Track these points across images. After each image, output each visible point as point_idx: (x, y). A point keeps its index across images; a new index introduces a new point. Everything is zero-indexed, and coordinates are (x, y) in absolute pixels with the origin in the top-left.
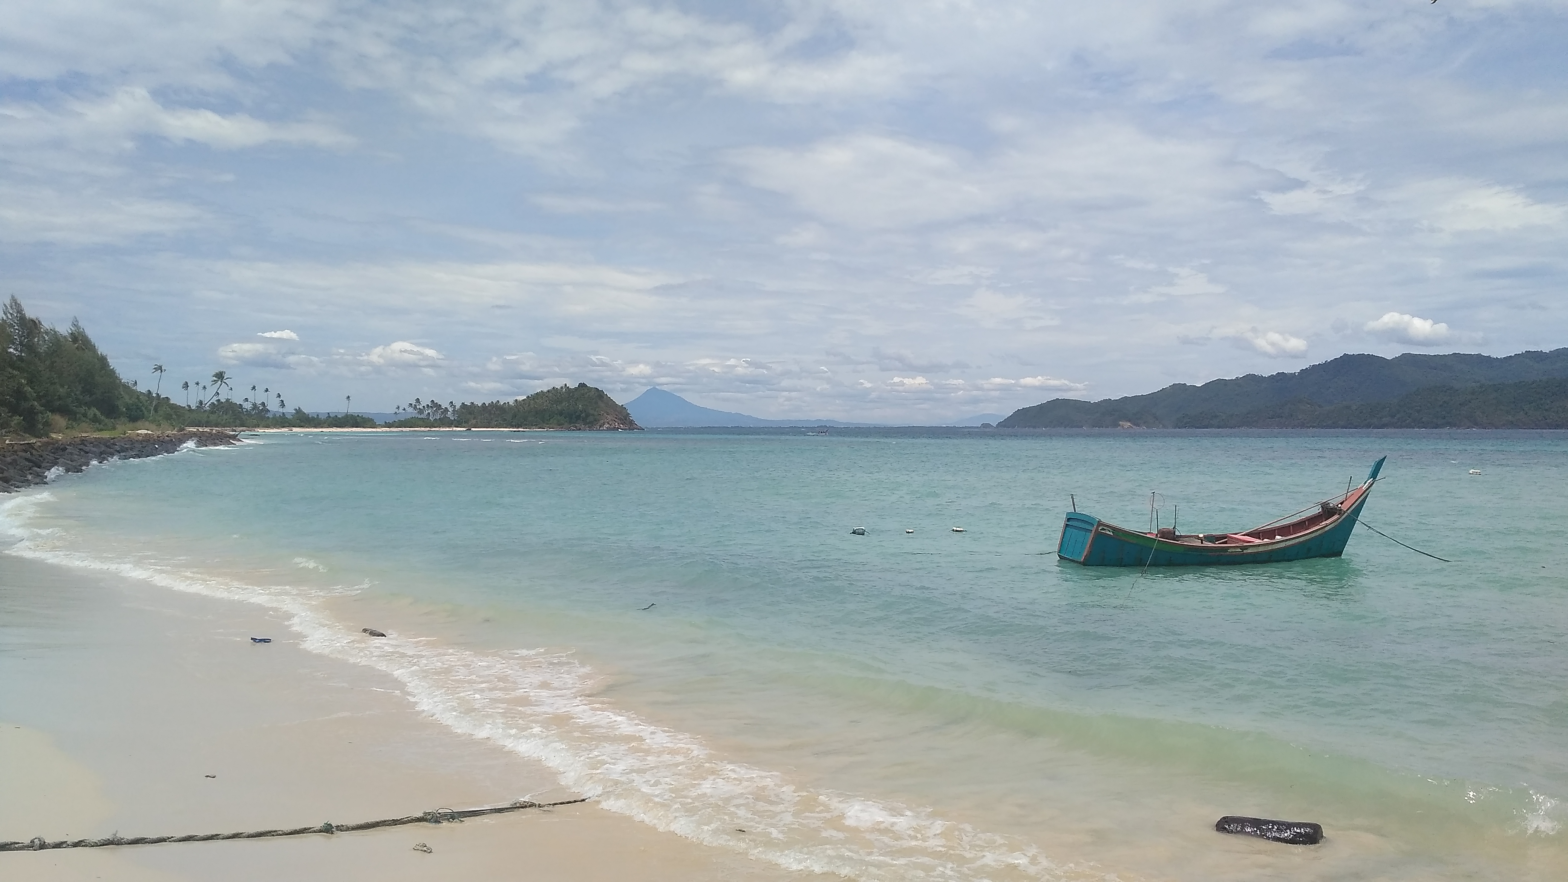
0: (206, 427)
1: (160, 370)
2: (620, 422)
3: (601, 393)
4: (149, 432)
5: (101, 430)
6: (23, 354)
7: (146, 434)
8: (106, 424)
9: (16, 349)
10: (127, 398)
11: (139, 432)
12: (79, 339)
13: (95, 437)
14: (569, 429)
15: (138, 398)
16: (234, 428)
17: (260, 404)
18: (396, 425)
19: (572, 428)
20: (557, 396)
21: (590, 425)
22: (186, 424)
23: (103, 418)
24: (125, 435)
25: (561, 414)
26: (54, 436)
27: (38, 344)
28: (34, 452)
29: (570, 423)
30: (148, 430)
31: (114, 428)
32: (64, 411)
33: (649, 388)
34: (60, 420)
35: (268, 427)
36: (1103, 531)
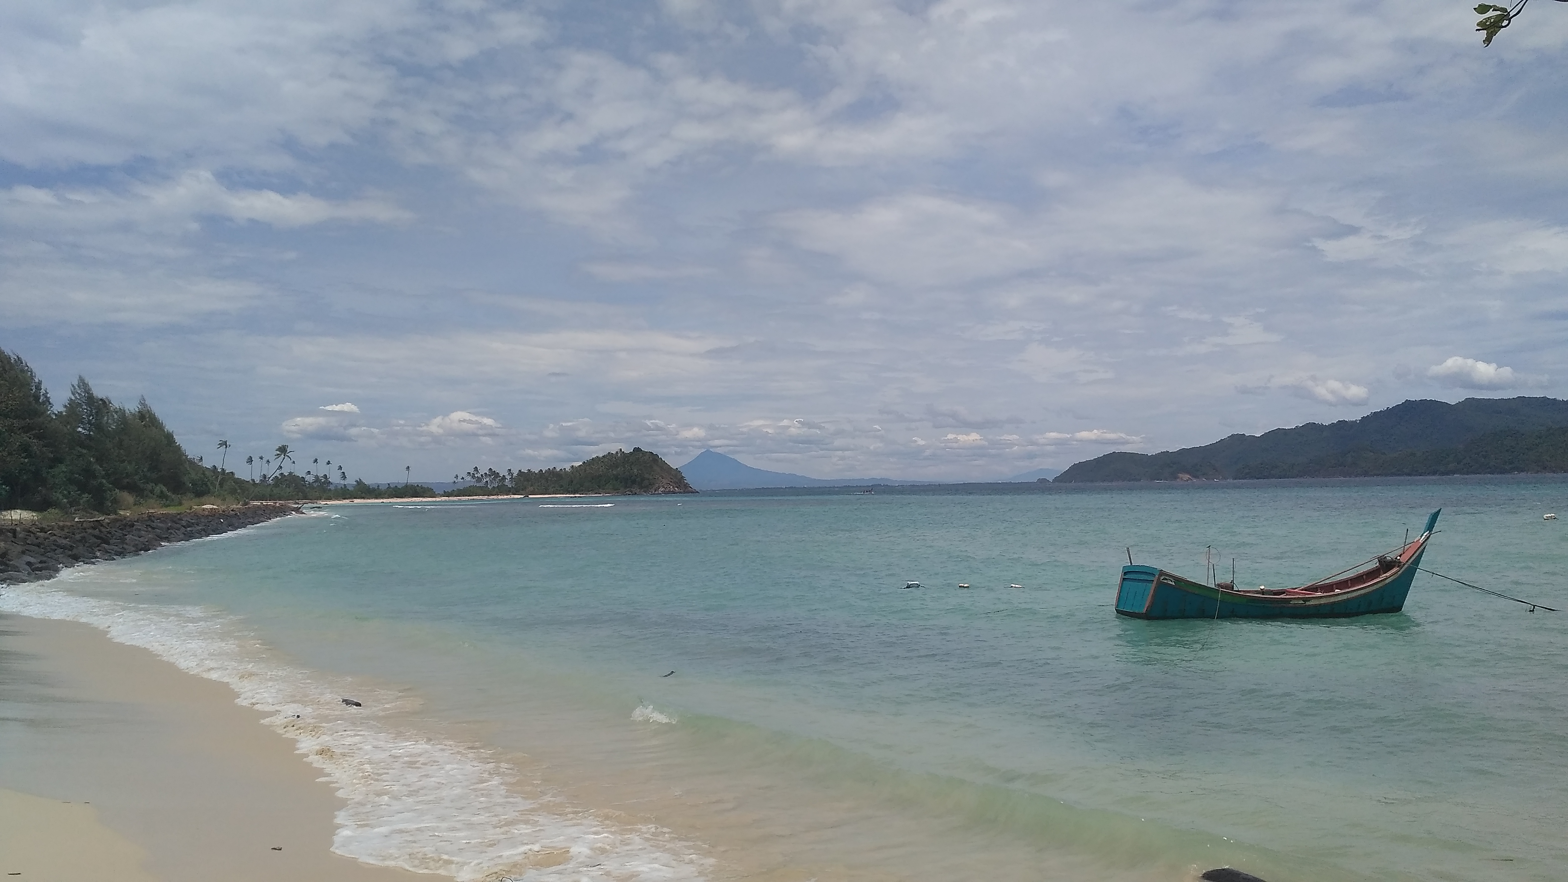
0: (269, 500)
1: (225, 446)
2: (675, 485)
3: (657, 458)
4: (215, 507)
5: (167, 506)
6: (91, 433)
7: (212, 509)
8: (173, 500)
9: (84, 429)
10: (193, 476)
11: (204, 507)
12: (146, 417)
13: (162, 512)
14: (624, 494)
15: (204, 474)
16: (297, 501)
17: (322, 477)
18: (455, 494)
19: (628, 492)
20: (613, 461)
21: (646, 489)
22: (250, 498)
23: (169, 494)
24: (190, 510)
25: (616, 478)
26: (122, 513)
27: (107, 423)
28: (103, 529)
29: (626, 487)
30: (213, 505)
31: (180, 504)
32: (132, 488)
33: (703, 450)
34: (128, 498)
35: (330, 499)
36: (1165, 581)
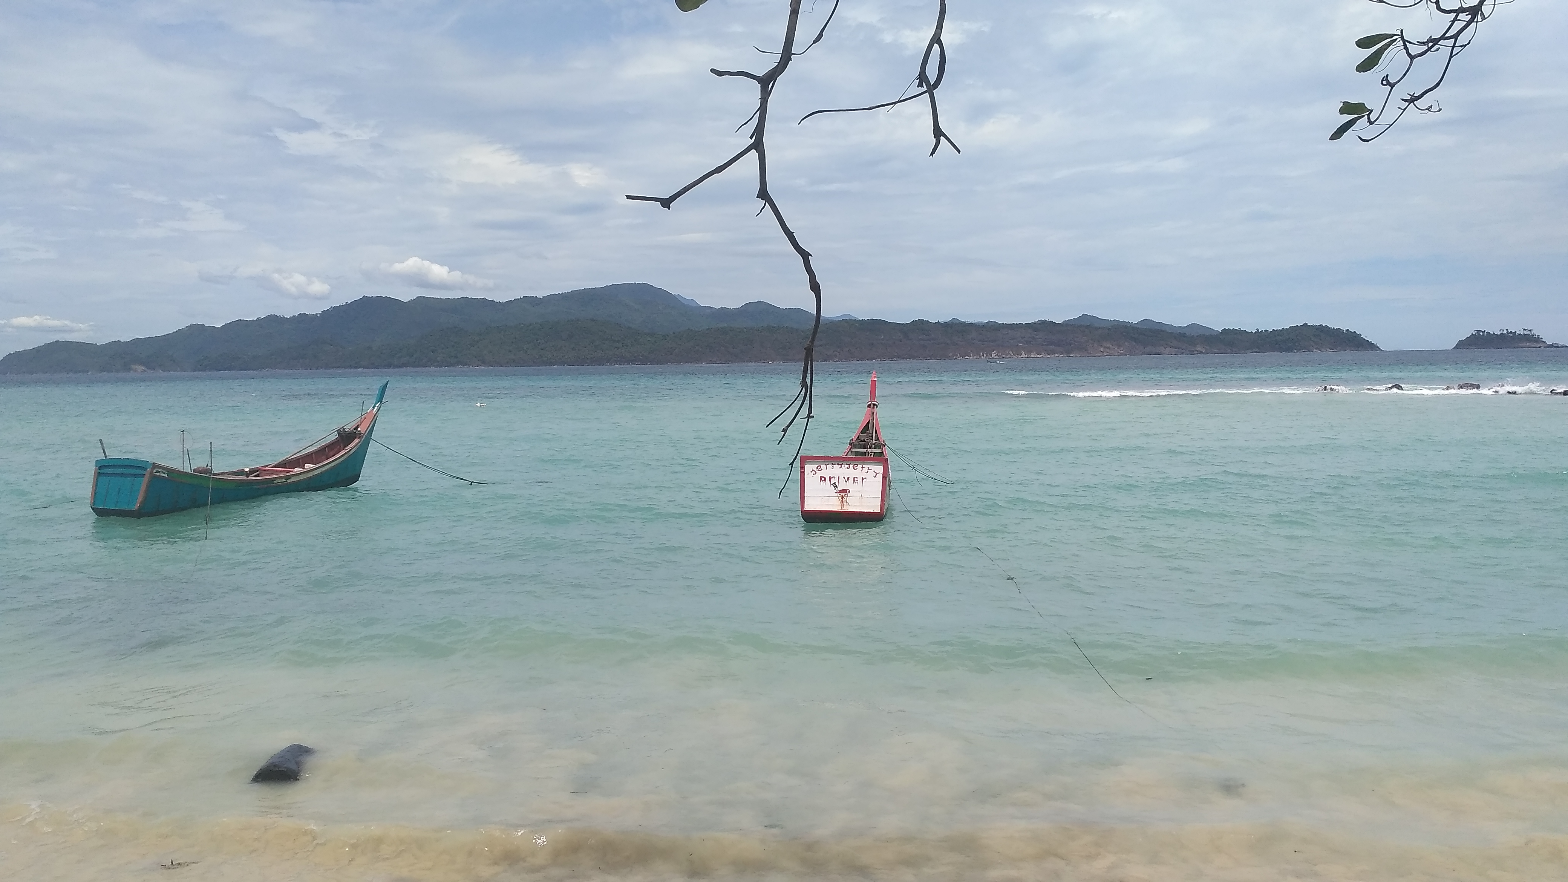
36: (158, 474)
